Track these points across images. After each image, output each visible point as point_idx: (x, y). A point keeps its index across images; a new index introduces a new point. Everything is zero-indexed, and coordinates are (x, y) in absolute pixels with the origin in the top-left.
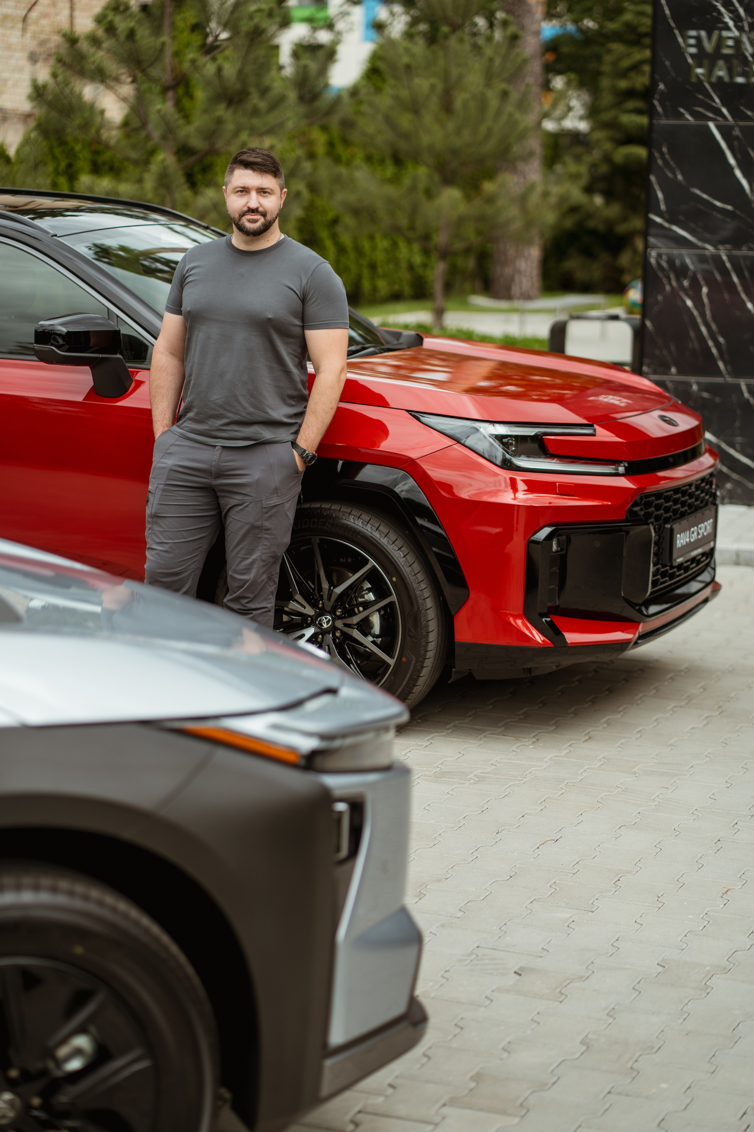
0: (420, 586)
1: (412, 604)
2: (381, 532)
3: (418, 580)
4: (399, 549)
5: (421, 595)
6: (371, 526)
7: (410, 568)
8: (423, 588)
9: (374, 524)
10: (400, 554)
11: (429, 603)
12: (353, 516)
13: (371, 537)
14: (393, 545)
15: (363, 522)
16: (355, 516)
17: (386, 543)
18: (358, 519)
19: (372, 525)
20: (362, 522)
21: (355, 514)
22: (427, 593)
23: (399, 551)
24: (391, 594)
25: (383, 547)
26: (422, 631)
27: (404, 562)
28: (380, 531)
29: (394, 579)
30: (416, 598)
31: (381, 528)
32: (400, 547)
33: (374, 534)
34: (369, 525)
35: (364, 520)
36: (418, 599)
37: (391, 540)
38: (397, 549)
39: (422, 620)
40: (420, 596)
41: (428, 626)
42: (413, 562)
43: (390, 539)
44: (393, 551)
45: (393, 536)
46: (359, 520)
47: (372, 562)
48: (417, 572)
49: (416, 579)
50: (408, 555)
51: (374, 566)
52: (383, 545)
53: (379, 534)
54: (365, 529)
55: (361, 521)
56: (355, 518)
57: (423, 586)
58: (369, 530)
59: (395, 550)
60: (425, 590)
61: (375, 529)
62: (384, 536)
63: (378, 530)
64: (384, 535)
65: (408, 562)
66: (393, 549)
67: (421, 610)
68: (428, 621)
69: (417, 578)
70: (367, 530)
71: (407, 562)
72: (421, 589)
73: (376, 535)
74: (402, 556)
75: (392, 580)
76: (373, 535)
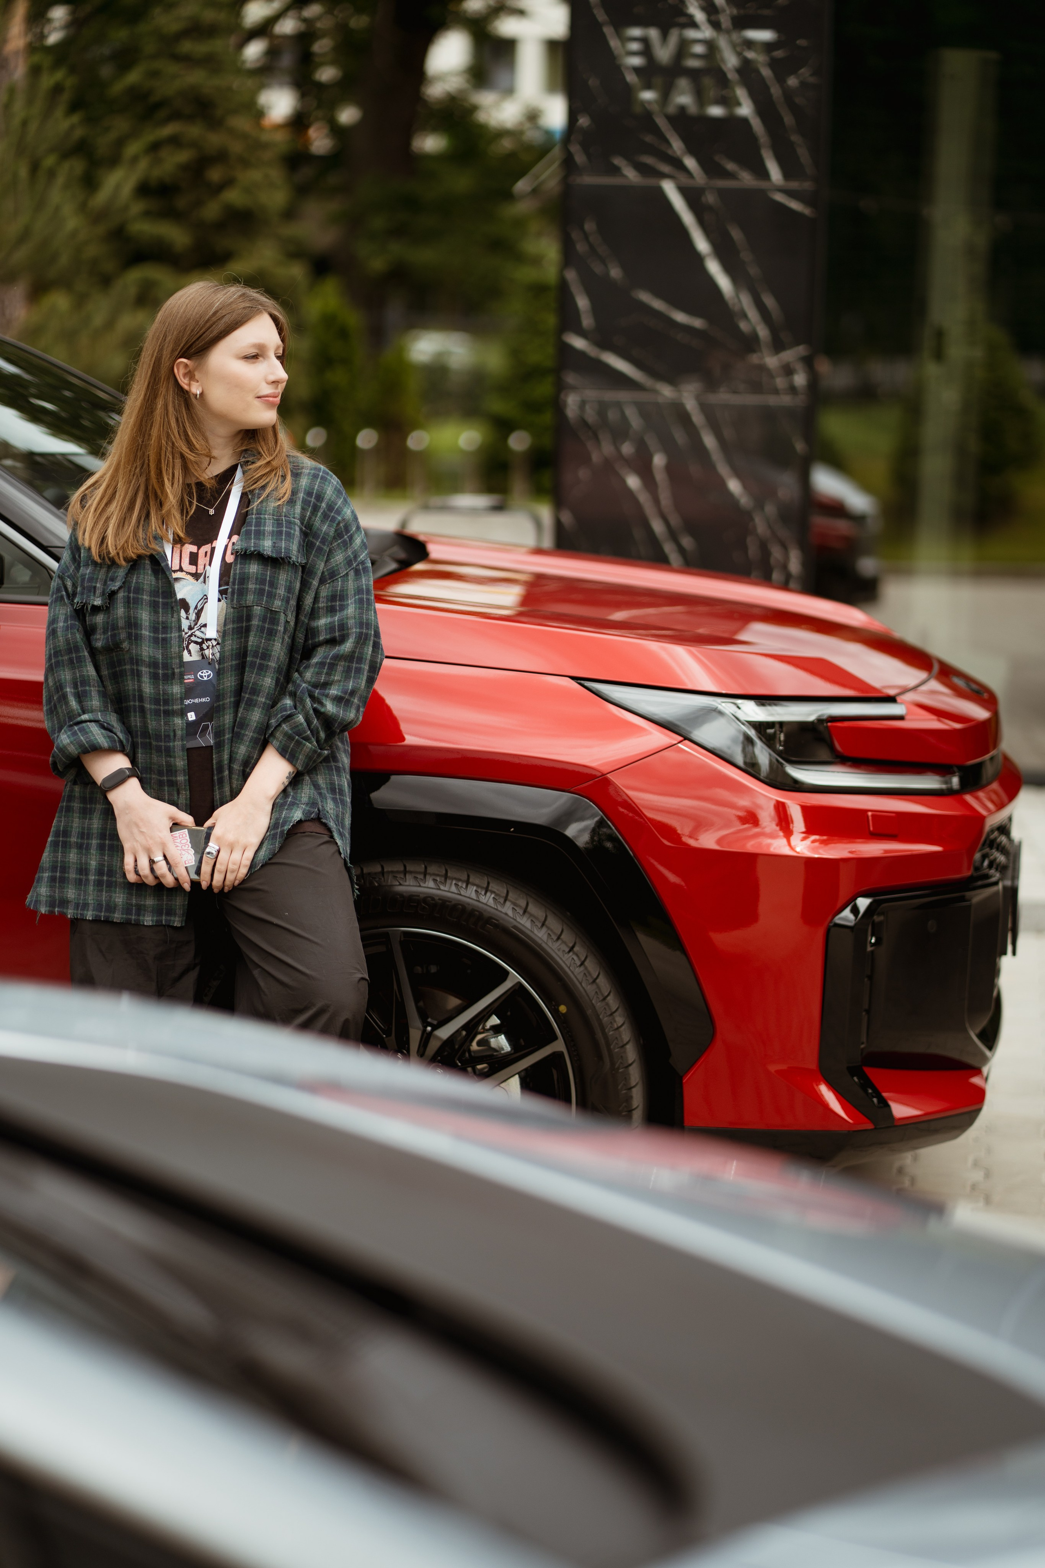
0: (615, 1021)
1: (600, 1057)
2: (533, 918)
3: (610, 1009)
4: (571, 949)
5: (617, 1038)
6: (512, 906)
7: (594, 986)
8: (619, 1025)
9: (517, 902)
10: (573, 958)
11: (631, 1054)
12: (475, 888)
13: (515, 927)
14: (560, 942)
15: (497, 898)
16: (478, 886)
17: (545, 938)
18: (485, 894)
19: (514, 904)
20: (494, 898)
21: (477, 881)
22: (626, 1034)
23: (571, 954)
24: (555, 1038)
25: (540, 946)
26: (620, 1109)
27: (582, 974)
28: (531, 915)
29: (563, 1009)
30: (608, 1045)
31: (532, 908)
32: (571, 945)
33: (521, 922)
34: (508, 904)
35: (497, 895)
36: (612, 1047)
37: (554, 933)
38: (567, 950)
39: (619, 1087)
40: (616, 1041)
41: (631, 1097)
42: (597, 974)
43: (552, 931)
44: (560, 954)
45: (555, 924)
46: (488, 894)
47: (515, 977)
48: (606, 994)
49: (606, 1007)
50: (588, 961)
51: (520, 983)
52: (540, 942)
53: (529, 920)
54: (501, 912)
55: (493, 896)
56: (479, 890)
57: (619, 1019)
58: (510, 913)
59: (564, 951)
60: (623, 1027)
61: (521, 912)
62: (539, 925)
63: (526, 914)
64: (540, 922)
65: (590, 974)
66: (559, 950)
67: (618, 1068)
68: (631, 1088)
69: (607, 1004)
70: (506, 914)
71: (587, 974)
72: (616, 1026)
73: (525, 923)
74: (578, 963)
75: (558, 1011)
76: (519, 923)
